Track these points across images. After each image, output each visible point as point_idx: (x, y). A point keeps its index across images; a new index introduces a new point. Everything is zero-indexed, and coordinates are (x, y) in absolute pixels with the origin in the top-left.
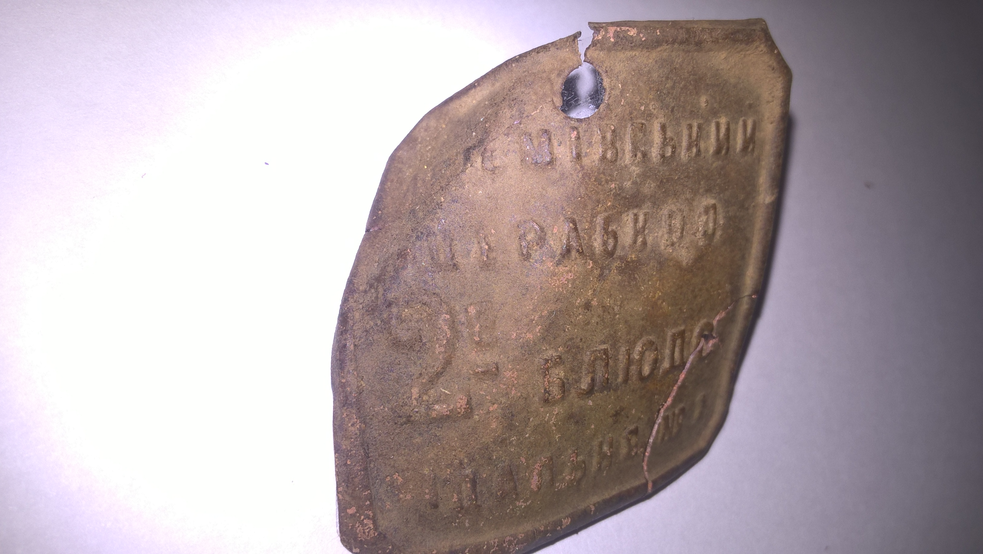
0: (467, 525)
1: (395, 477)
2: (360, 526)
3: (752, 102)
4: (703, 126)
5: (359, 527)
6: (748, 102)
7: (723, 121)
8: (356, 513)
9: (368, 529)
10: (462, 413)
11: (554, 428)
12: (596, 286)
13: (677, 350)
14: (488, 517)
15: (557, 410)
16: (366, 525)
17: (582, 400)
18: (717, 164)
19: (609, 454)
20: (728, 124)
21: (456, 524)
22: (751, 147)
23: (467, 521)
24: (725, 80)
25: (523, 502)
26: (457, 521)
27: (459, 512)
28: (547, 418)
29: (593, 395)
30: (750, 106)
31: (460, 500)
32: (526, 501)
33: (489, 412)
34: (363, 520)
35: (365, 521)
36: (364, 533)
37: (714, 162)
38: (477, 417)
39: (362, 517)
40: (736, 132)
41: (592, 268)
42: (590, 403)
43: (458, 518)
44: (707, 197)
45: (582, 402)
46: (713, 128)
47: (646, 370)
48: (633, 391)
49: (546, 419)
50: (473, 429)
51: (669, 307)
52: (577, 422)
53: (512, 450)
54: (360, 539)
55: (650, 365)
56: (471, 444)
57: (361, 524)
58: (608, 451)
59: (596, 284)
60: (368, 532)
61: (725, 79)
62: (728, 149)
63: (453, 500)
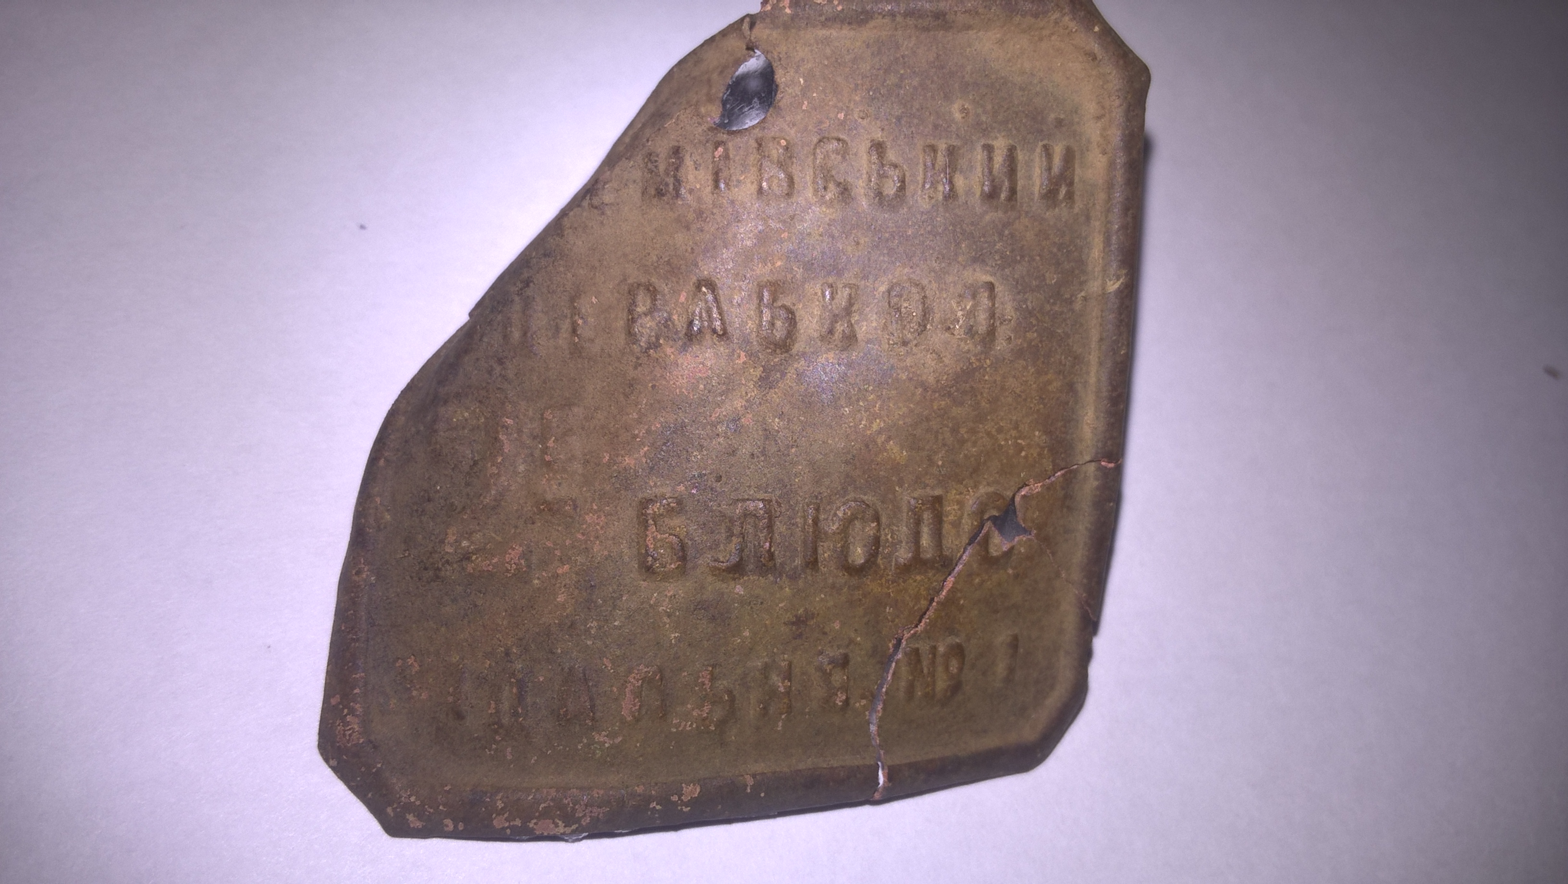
0: (509, 757)
1: (410, 661)
2: (341, 724)
3: (1062, 116)
4: (961, 151)
5: (339, 725)
6: (1052, 116)
7: (1000, 144)
8: (340, 703)
9: (350, 729)
10: (512, 571)
11: (666, 619)
12: (753, 394)
13: (926, 531)
14: (544, 750)
15: (671, 589)
16: (348, 723)
17: (722, 580)
18: (992, 216)
19: (782, 690)
20: (1012, 150)
21: (492, 752)
22: (1063, 191)
23: (509, 749)
24: (1002, 78)
25: (607, 736)
26: (494, 746)
27: (496, 732)
28: (654, 599)
29: (745, 578)
30: (1059, 123)
31: (498, 711)
32: (612, 735)
33: (556, 576)
34: (346, 715)
35: (349, 718)
36: (344, 735)
37: (986, 212)
38: (536, 581)
39: (346, 711)
40: (1029, 164)
41: (744, 363)
42: (739, 590)
43: (496, 742)
44: (975, 270)
45: (719, 585)
46: (979, 155)
47: (858, 554)
48: (833, 586)
49: (652, 602)
50: (529, 600)
51: (902, 449)
52: (713, 618)
53: (589, 643)
54: (338, 744)
55: (865, 546)
56: (524, 625)
57: (342, 722)
58: (780, 684)
59: (753, 391)
60: (350, 735)
61: (1003, 75)
62: (1013, 191)
63: (490, 712)
